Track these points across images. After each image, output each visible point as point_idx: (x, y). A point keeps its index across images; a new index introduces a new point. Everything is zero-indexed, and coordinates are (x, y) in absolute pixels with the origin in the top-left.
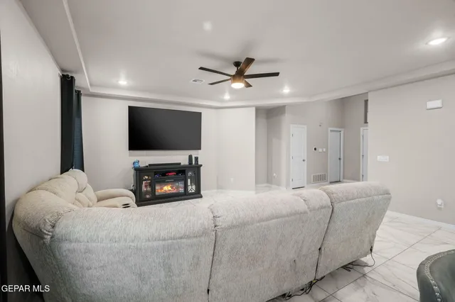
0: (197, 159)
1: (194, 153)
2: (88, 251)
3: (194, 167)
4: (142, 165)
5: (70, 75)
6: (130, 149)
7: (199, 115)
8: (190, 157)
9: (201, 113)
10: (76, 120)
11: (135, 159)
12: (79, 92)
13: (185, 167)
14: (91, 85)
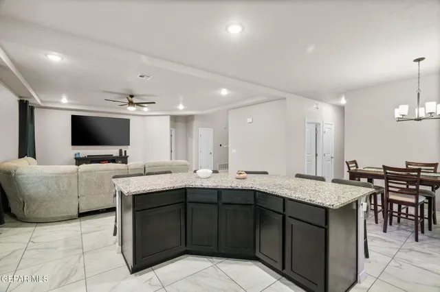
0: (125, 152)
1: (124, 148)
2: (28, 177)
3: (123, 157)
4: (81, 156)
5: (25, 99)
6: (72, 145)
7: (128, 121)
8: (121, 151)
9: (129, 120)
10: (30, 126)
11: (76, 152)
12: (32, 107)
13: (116, 157)
14: (42, 101)
